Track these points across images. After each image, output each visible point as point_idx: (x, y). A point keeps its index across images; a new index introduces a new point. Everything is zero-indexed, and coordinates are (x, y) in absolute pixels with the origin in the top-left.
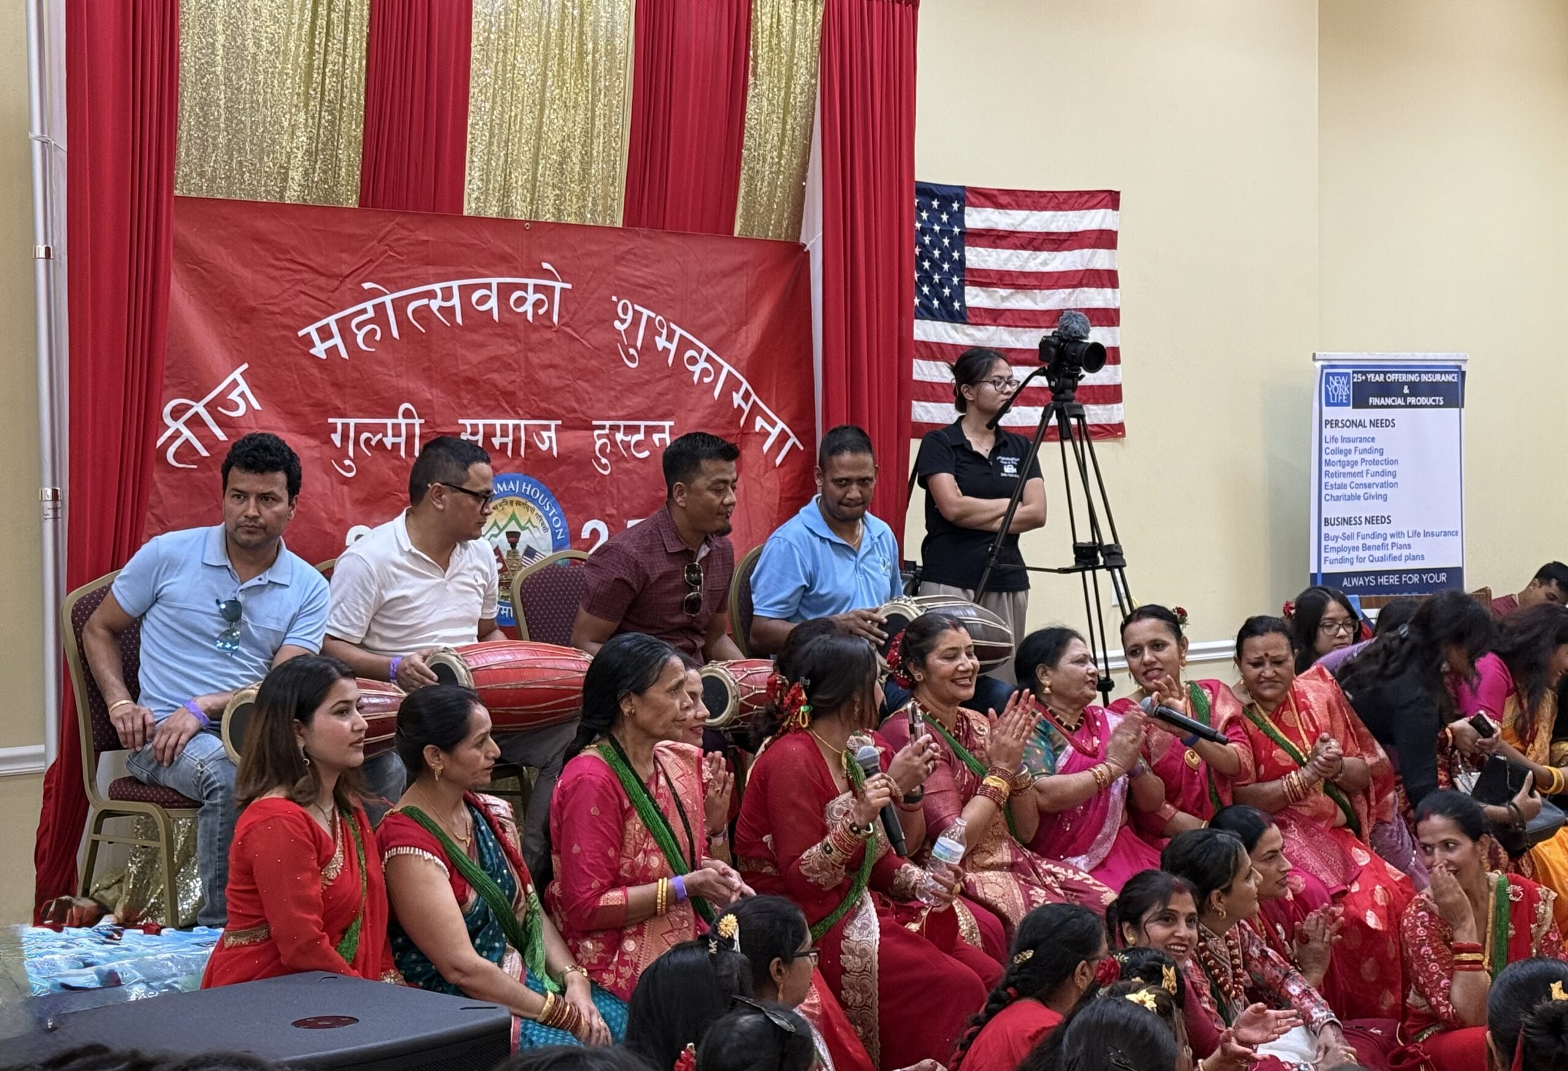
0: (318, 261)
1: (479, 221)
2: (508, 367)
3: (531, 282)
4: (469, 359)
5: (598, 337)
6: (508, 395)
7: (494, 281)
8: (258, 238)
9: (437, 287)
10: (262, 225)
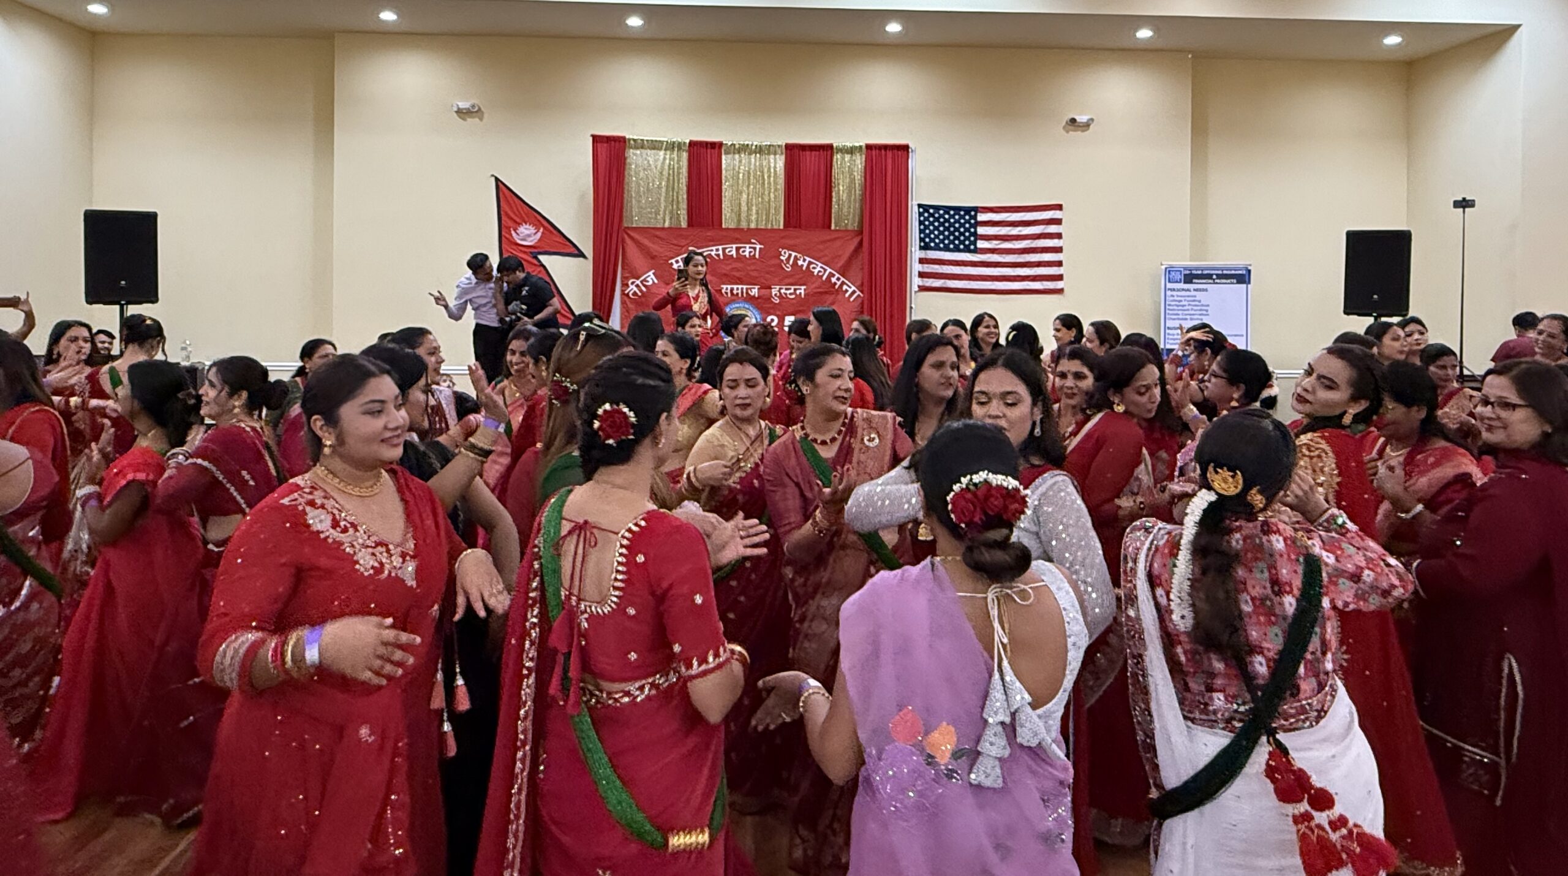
0: (675, 242)
1: (728, 229)
2: (738, 271)
3: (748, 246)
4: (726, 269)
5: (775, 261)
6: (739, 279)
7: (734, 246)
8: (657, 237)
9: (714, 248)
10: (658, 233)
